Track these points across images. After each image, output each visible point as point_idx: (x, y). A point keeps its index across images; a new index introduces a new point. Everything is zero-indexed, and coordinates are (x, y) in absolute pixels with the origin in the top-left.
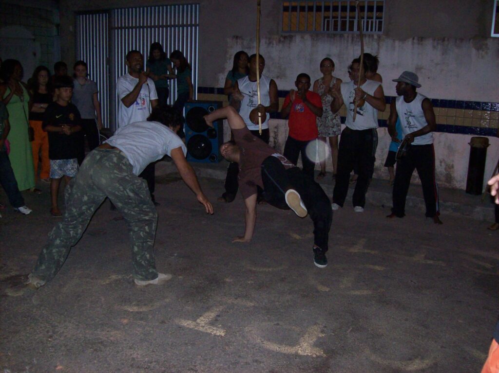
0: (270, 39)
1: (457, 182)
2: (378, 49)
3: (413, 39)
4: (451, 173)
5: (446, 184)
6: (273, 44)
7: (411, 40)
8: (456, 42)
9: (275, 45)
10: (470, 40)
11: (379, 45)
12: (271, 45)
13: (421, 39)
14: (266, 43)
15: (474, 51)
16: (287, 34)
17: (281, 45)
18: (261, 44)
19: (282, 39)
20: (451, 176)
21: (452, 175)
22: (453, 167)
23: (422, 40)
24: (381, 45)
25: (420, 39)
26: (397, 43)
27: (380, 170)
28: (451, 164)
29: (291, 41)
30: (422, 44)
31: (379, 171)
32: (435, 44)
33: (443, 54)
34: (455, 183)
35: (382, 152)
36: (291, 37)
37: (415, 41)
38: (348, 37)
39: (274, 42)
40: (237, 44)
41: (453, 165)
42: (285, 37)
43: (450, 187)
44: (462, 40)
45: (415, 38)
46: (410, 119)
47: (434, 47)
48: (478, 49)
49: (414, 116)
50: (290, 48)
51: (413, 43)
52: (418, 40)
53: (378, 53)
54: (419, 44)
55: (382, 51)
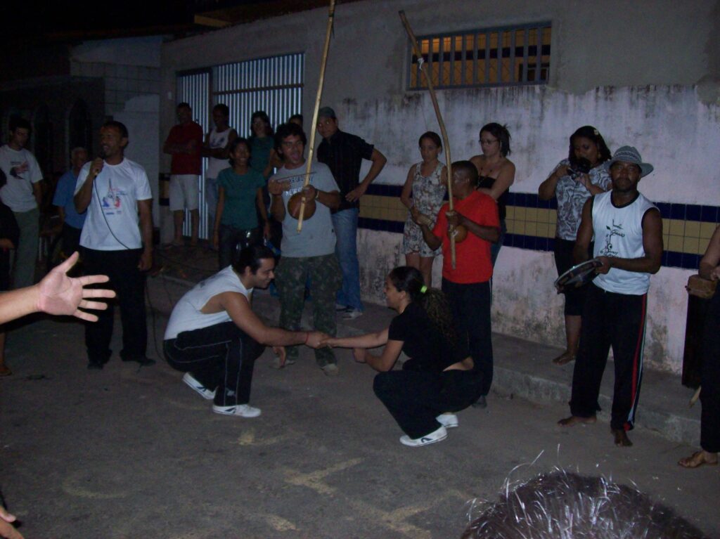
0: (390, 101)
1: (673, 361)
2: (542, 112)
3: (598, 89)
4: (662, 342)
5: (653, 363)
6: (394, 111)
7: (593, 92)
8: (669, 92)
9: (396, 112)
10: (693, 87)
11: (542, 105)
12: (392, 112)
13: (610, 90)
14: (385, 108)
15: (701, 108)
16: (412, 93)
17: (404, 112)
18: (379, 109)
19: (406, 102)
20: (662, 348)
21: (665, 347)
22: (665, 331)
23: (611, 92)
24: (546, 104)
25: (608, 89)
26: (571, 99)
27: (546, 329)
28: (663, 324)
29: (417, 103)
30: (611, 99)
31: (543, 331)
32: (634, 98)
33: (647, 116)
34: (669, 362)
35: (549, 296)
36: (418, 97)
37: (601, 94)
38: (497, 92)
39: (396, 107)
40: (349, 112)
41: (665, 327)
42: (410, 98)
43: (660, 369)
44: (678, 87)
45: (601, 88)
46: (614, 239)
47: (632, 104)
48: (708, 104)
49: (622, 236)
50: (416, 114)
51: (597, 98)
52: (606, 92)
53: (541, 118)
54: (606, 99)
55: (548, 114)
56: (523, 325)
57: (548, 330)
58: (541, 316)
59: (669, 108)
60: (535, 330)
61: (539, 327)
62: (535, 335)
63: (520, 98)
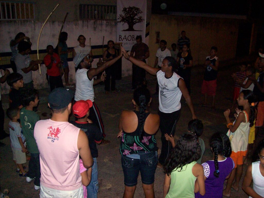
3: (50, 22)
10: (72, 22)
11: (35, 26)
15: (74, 26)
23: (54, 23)
37: (51, 23)
48: (76, 25)
51: (50, 24)
52: (52, 22)
53: (35, 29)
54: (52, 24)
55: (37, 28)
56: (36, 86)
57: (44, 84)
58: (41, 81)
59: (68, 26)
60: (40, 85)
61: (41, 85)
62: (41, 87)
63: (27, 24)
